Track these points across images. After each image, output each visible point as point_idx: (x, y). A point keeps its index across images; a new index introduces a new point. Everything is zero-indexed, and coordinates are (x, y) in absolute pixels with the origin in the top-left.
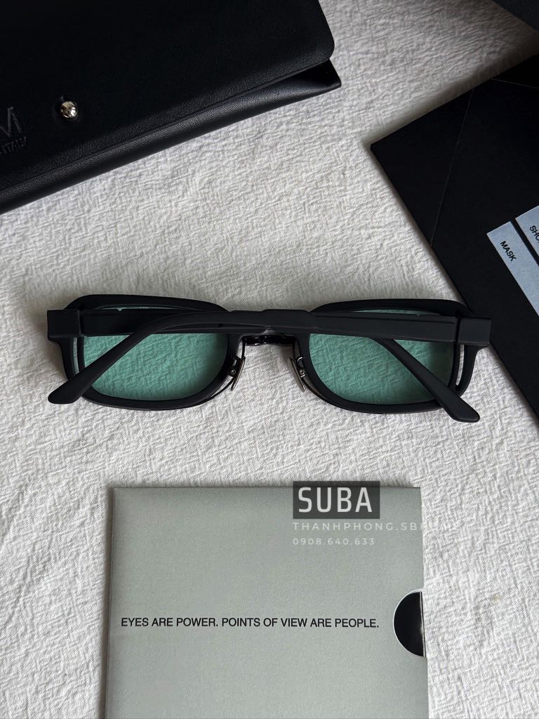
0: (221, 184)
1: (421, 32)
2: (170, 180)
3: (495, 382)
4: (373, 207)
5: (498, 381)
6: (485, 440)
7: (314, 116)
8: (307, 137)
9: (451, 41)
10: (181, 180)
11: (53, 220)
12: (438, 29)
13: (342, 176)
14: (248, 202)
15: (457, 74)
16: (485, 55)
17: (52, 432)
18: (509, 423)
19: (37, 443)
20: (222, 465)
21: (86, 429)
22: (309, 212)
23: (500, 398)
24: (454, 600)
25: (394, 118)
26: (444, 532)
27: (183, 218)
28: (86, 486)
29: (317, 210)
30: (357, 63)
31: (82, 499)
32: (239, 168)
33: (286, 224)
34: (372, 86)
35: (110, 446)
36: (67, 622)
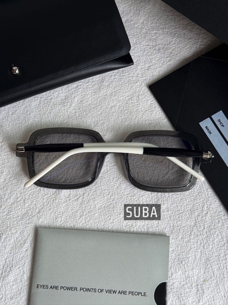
0: (86, 102)
1: (171, 36)
2: (64, 101)
3: (204, 186)
4: (151, 111)
5: (205, 186)
6: (200, 212)
7: (126, 72)
8: (123, 82)
9: (184, 40)
10: (69, 100)
11: (14, 118)
12: (178, 35)
13: (138, 98)
14: (98, 109)
15: (186, 54)
16: (198, 46)
17: (13, 210)
18: (210, 204)
19: (7, 215)
20: (87, 224)
21: (28, 209)
22: (124, 114)
23: (206, 193)
24: (187, 282)
25: (160, 73)
26: (183, 252)
27: (70, 117)
28: (28, 234)
29: (127, 113)
30: (144, 50)
31: (27, 239)
32: (94, 95)
33: (114, 119)
34: (150, 59)
35: (39, 216)
36: (20, 293)
